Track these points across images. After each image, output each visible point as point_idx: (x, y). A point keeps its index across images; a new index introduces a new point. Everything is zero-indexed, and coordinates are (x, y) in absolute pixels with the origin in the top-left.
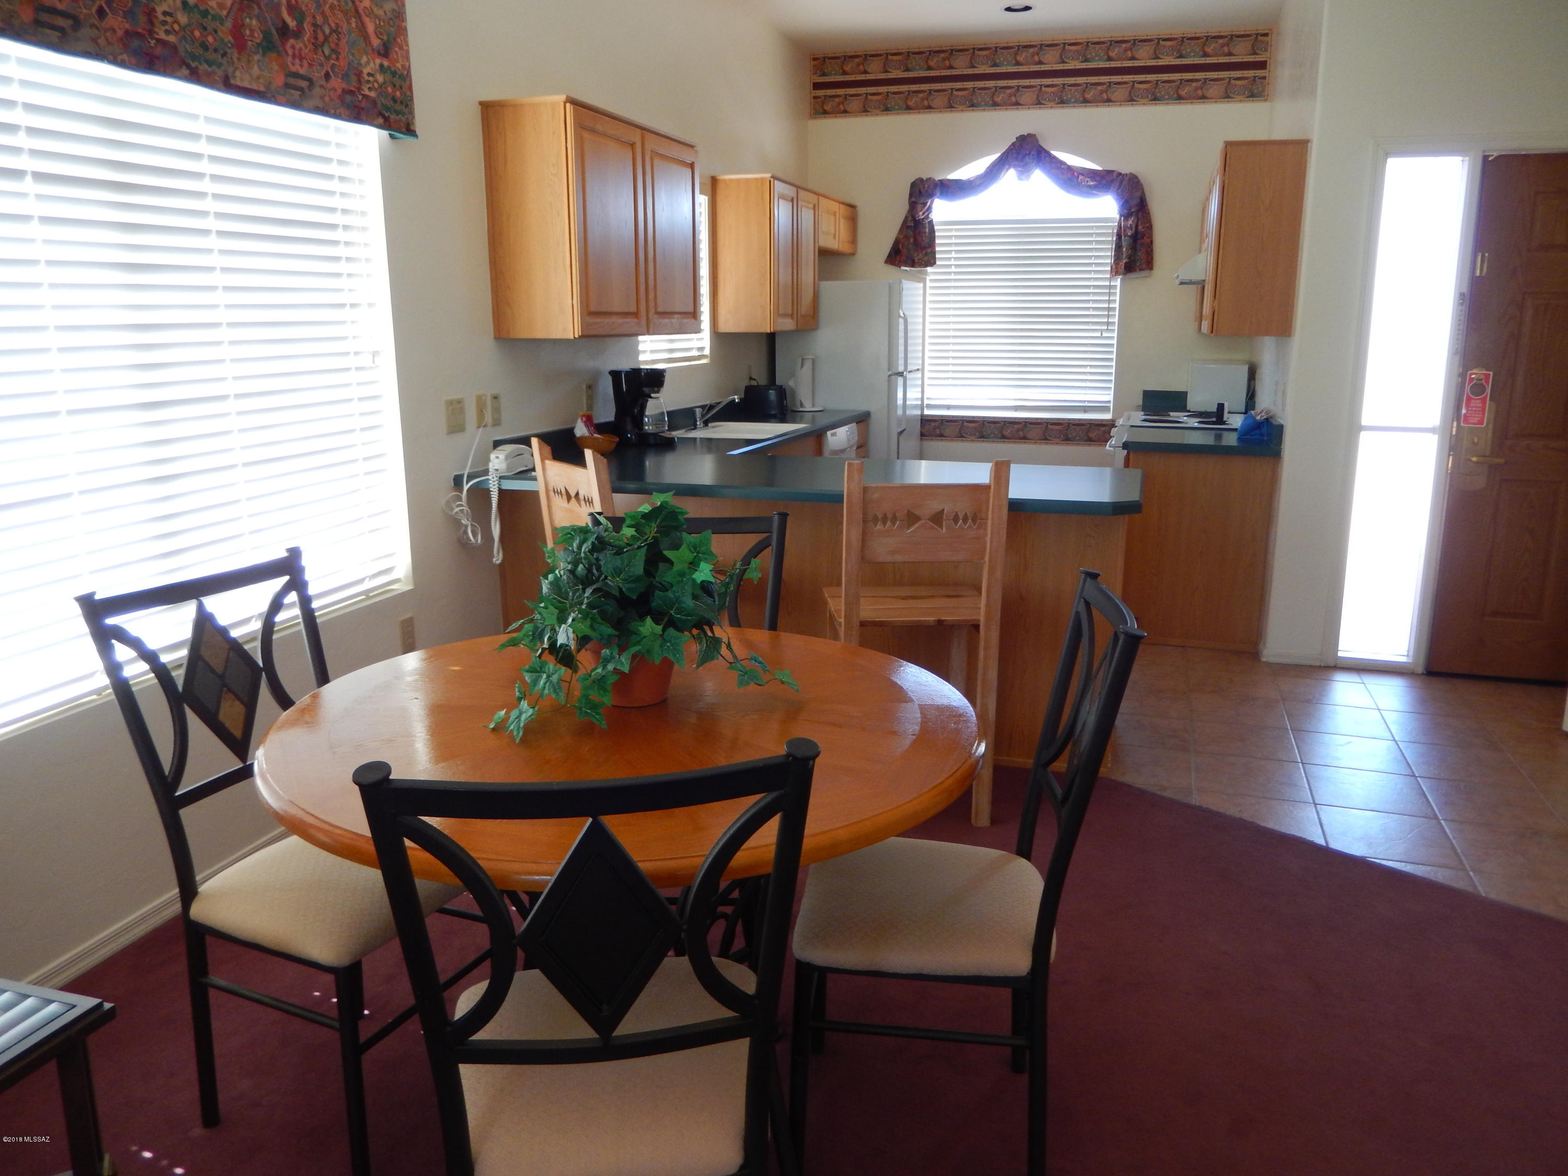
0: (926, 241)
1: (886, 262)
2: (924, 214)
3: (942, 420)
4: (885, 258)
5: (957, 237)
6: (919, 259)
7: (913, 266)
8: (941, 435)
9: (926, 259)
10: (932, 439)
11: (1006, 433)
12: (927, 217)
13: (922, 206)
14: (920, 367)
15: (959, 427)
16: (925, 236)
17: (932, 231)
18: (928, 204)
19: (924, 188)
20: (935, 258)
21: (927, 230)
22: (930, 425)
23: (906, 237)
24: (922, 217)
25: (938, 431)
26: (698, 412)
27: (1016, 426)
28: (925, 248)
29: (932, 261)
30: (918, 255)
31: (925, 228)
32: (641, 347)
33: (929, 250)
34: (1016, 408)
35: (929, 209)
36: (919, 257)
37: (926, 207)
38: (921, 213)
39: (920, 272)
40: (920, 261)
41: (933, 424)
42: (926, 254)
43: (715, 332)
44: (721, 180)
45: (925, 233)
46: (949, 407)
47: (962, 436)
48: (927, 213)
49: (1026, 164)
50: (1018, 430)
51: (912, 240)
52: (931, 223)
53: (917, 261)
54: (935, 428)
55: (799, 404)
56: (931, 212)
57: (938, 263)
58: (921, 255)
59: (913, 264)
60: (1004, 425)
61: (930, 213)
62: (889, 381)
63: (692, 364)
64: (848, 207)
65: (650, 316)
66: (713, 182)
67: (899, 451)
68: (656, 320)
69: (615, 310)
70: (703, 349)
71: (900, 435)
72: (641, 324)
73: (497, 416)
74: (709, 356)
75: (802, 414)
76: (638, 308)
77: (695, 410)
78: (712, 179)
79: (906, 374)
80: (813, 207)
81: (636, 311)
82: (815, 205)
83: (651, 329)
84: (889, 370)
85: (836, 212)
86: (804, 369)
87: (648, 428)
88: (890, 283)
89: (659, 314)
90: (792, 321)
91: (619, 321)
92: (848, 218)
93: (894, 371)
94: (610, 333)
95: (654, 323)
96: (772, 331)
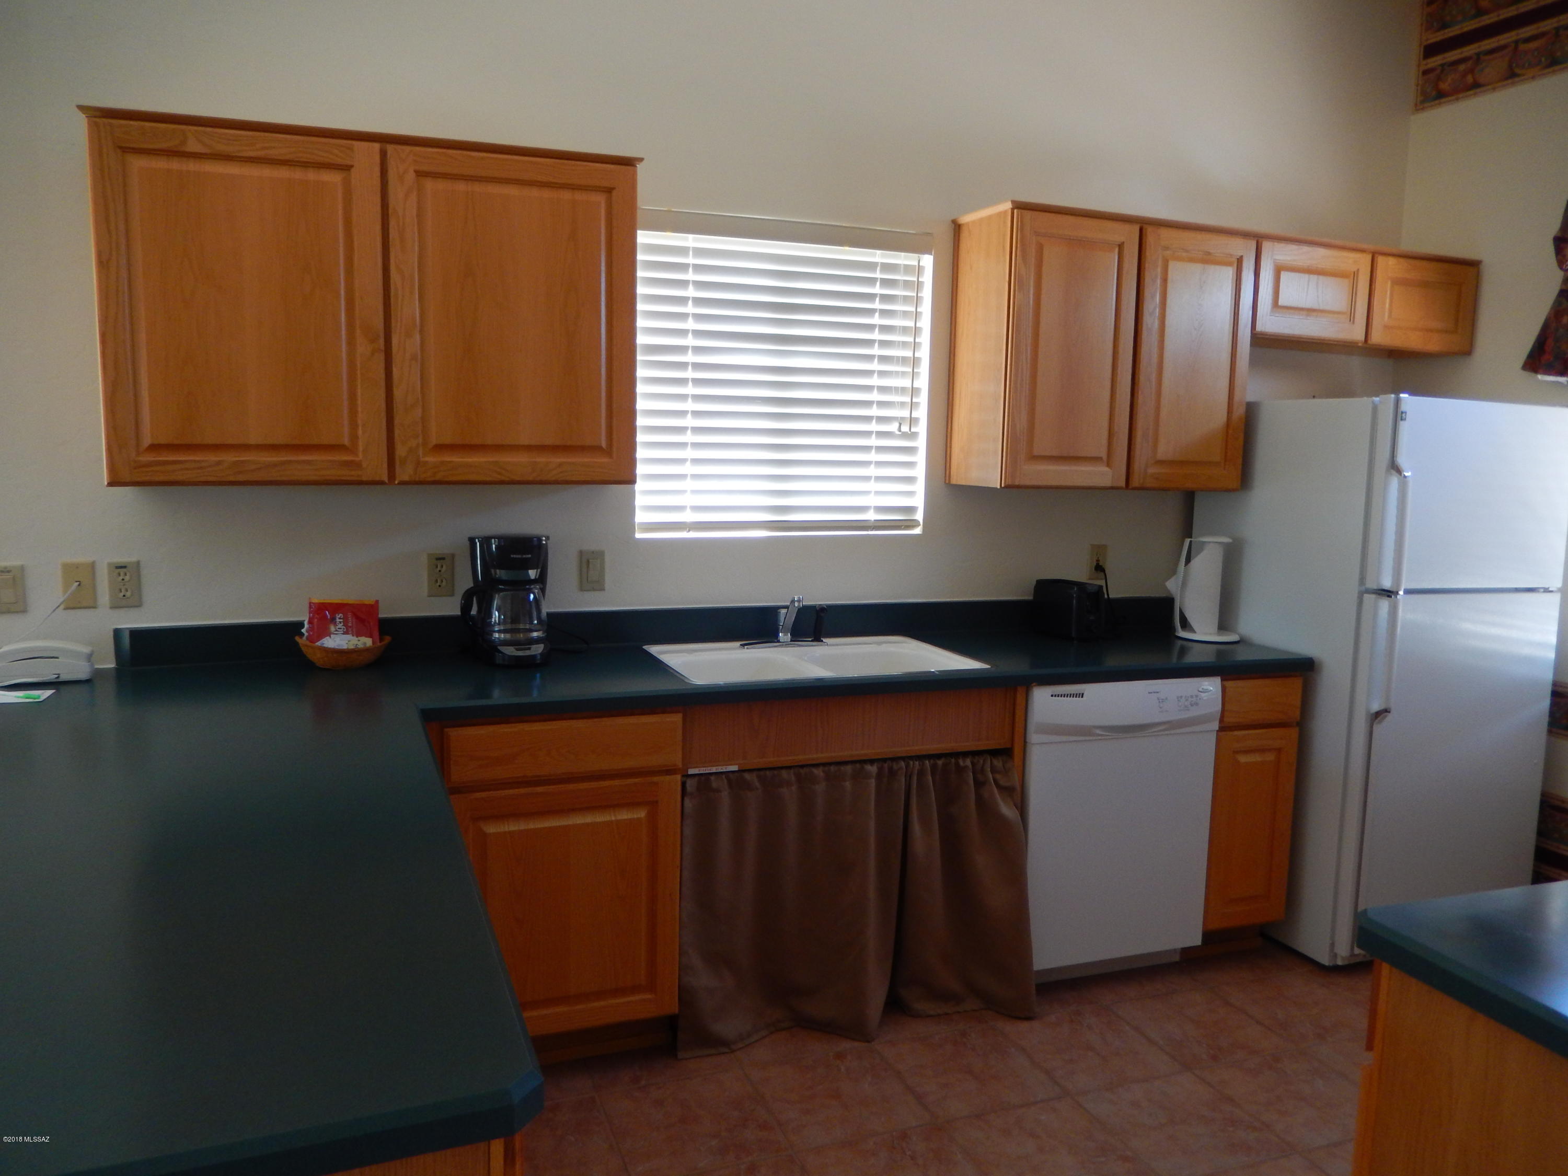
1: (1524, 366)
23: (1557, 315)
26: (783, 614)
43: (943, 483)
44: (963, 223)
62: (1360, 602)
63: (868, 534)
64: (1424, 263)
65: (401, 451)
66: (955, 230)
67: (1370, 753)
68: (431, 459)
69: (252, 441)
70: (911, 510)
71: (1379, 715)
72: (364, 465)
73: (128, 594)
74: (921, 523)
75: (1185, 643)
76: (354, 438)
77: (780, 612)
78: (953, 225)
79: (1401, 593)
80: (1234, 260)
81: (346, 441)
82: (1242, 257)
83: (405, 473)
84: (1362, 580)
85: (1358, 270)
86: (1196, 562)
87: (499, 635)
88: (1373, 402)
89: (440, 448)
90: (1106, 469)
91: (269, 459)
92: (1424, 284)
93: (1371, 584)
94: (232, 479)
95: (418, 463)
96: (1003, 486)
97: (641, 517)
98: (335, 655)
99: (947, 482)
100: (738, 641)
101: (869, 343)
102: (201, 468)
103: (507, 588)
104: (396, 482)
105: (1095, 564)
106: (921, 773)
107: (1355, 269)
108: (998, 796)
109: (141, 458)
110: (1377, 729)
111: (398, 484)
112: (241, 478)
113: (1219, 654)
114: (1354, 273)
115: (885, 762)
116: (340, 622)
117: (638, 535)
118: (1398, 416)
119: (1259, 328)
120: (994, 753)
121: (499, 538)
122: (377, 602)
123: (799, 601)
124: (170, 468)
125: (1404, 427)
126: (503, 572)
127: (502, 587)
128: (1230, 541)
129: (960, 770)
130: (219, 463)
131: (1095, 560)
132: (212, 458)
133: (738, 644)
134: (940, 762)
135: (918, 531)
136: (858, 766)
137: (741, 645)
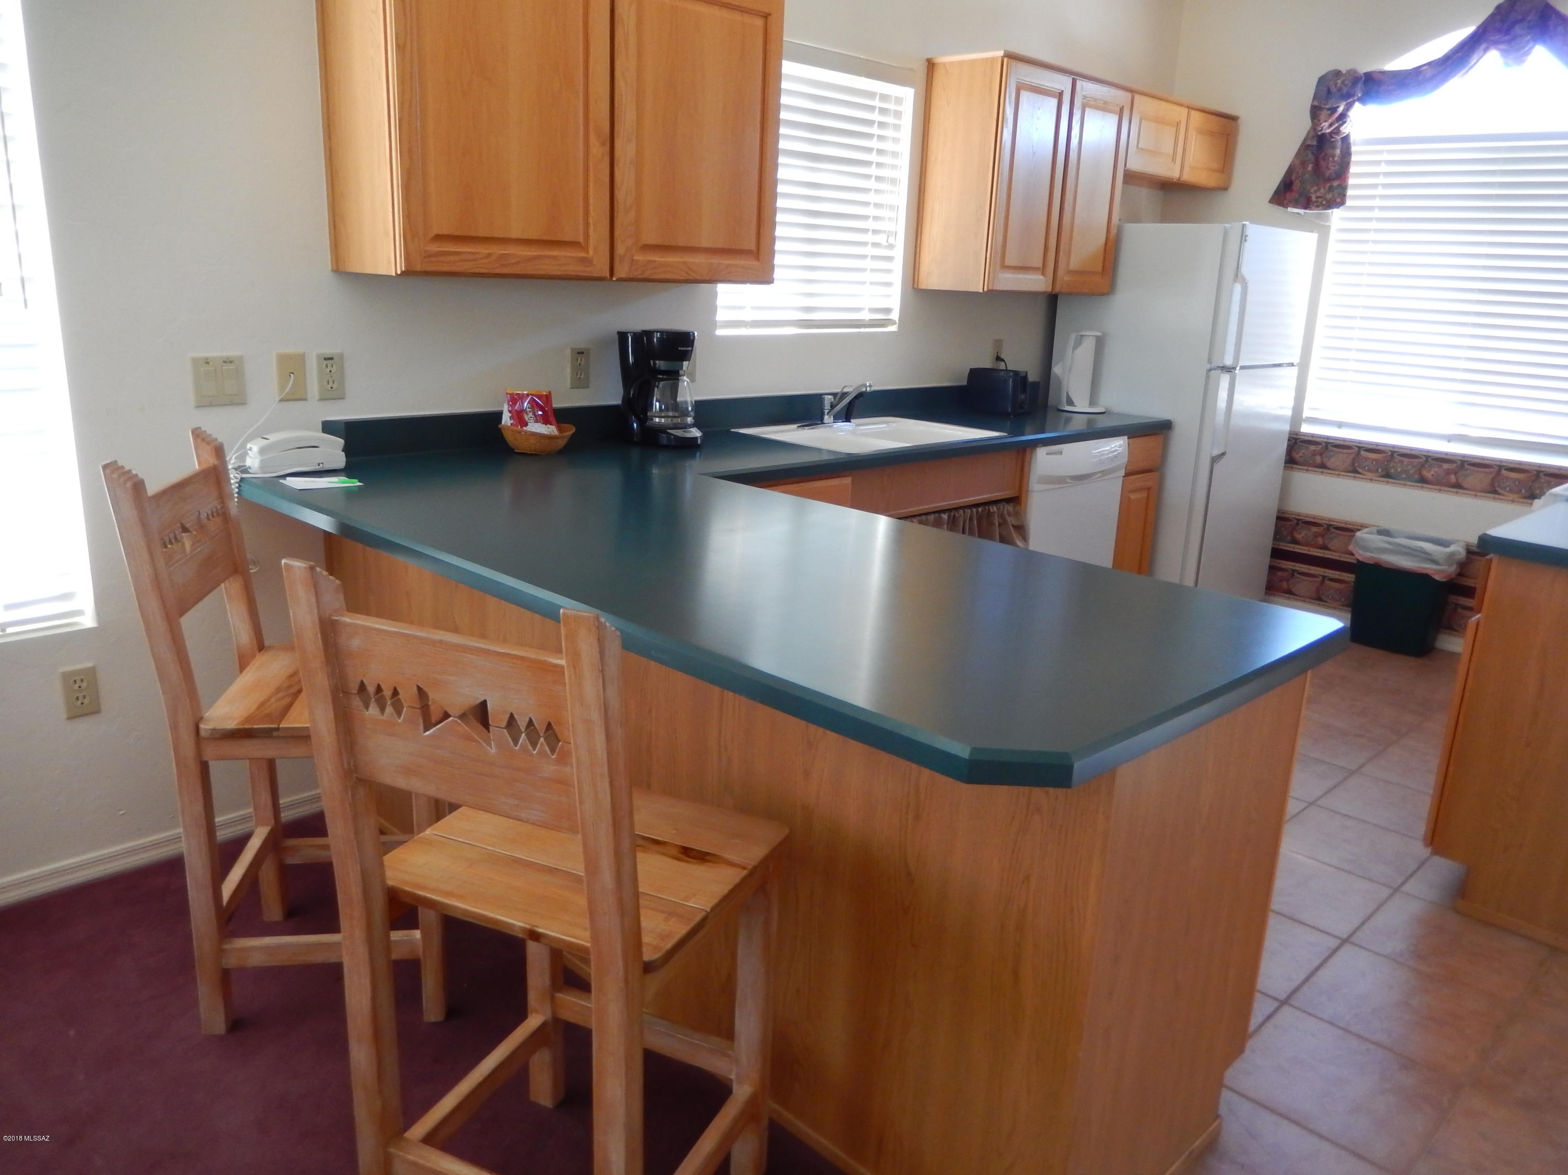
0: (1333, 168)
1: (1271, 201)
2: (1331, 125)
3: (1327, 443)
4: (1271, 196)
5: (1389, 163)
6: (1317, 197)
7: (1306, 207)
8: (1323, 466)
9: (1329, 196)
10: (1307, 470)
11: (1428, 474)
12: (1337, 131)
13: (1329, 112)
14: (1296, 360)
15: (1352, 456)
16: (1333, 161)
17: (1347, 154)
18: (1341, 109)
19: (1336, 85)
20: (1344, 195)
21: (1338, 151)
22: (1307, 448)
23: (1304, 164)
24: (1328, 131)
25: (1318, 459)
26: (828, 399)
27: (1446, 466)
28: (1329, 179)
29: (1338, 200)
30: (1319, 190)
31: (1334, 148)
32: (720, 302)
33: (1335, 184)
34: (1450, 438)
35: (1343, 118)
36: (1318, 194)
37: (1336, 115)
38: (1326, 124)
39: (1319, 217)
40: (1320, 200)
41: (1313, 448)
42: (1331, 189)
43: (913, 288)
44: (939, 63)
45: (1333, 156)
46: (1340, 425)
47: (1355, 471)
48: (1336, 125)
49: (1514, 38)
50: (1448, 472)
51: (1310, 168)
52: (1346, 139)
53: (1314, 199)
54: (1314, 454)
55: (1064, 399)
56: (1345, 122)
57: (1349, 203)
58: (1322, 191)
59: (1307, 204)
60: (1427, 461)
61: (1342, 125)
62: (1208, 377)
63: (859, 332)
64: (1213, 117)
65: (620, 250)
66: (928, 67)
67: (1210, 485)
68: (639, 257)
69: (514, 235)
70: (888, 311)
71: (1215, 460)
72: (595, 262)
73: (335, 386)
74: (897, 322)
75: (1069, 414)
76: (587, 235)
77: (824, 398)
78: (927, 63)
79: (1238, 368)
80: (1118, 109)
81: (581, 240)
82: (1123, 107)
83: (622, 271)
84: (1210, 361)
85: (1180, 121)
86: (1079, 350)
87: (659, 420)
88: (1225, 227)
89: (647, 248)
90: (1042, 277)
91: (525, 253)
92: (1211, 134)
93: (1216, 363)
94: (497, 271)
95: (633, 261)
96: (985, 290)
97: (722, 315)
98: (547, 441)
99: (916, 287)
100: (795, 424)
101: (868, 164)
102: (476, 260)
103: (665, 377)
104: (614, 279)
105: (996, 356)
106: (971, 519)
107: (1178, 121)
108: (1013, 532)
109: (428, 248)
110: (1218, 467)
111: (617, 280)
112: (505, 271)
113: (1090, 422)
114: (1178, 123)
115: (952, 512)
116: (530, 411)
117: (720, 332)
118: (1243, 238)
119: (1128, 166)
120: (1008, 501)
121: (662, 332)
122: (550, 392)
123: (870, 386)
124: (451, 258)
125: (1248, 246)
126: (662, 362)
127: (661, 376)
128: (1101, 334)
129: (990, 514)
130: (489, 255)
131: (996, 352)
132: (482, 250)
133: (795, 426)
134: (980, 509)
135: (893, 328)
136: (937, 515)
137: (798, 427)
